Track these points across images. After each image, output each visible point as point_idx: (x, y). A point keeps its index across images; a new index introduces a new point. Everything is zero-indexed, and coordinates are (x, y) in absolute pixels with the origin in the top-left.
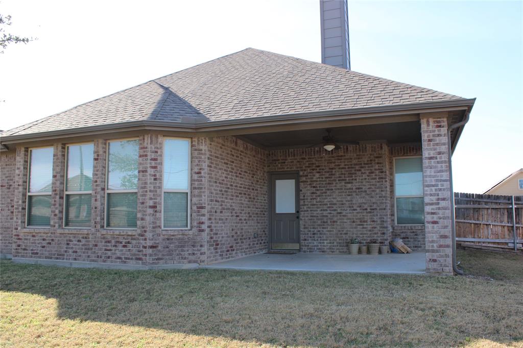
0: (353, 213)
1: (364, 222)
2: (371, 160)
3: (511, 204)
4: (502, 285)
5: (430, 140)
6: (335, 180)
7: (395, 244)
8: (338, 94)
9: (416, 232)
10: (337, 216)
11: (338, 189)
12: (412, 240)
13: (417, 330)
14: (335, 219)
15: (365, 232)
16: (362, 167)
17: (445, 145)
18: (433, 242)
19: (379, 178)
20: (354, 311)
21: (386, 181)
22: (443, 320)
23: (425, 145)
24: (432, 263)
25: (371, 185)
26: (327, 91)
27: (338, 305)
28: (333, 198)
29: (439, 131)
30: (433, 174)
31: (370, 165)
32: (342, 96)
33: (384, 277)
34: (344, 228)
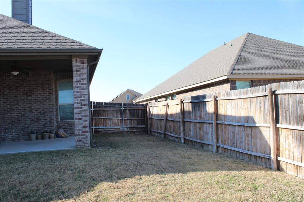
0: (32, 115)
1: (39, 120)
2: (43, 82)
3: (122, 107)
4: (115, 151)
5: (77, 71)
6: (20, 94)
7: (59, 132)
8: (21, 39)
9: (71, 125)
10: (21, 117)
11: (22, 100)
12: (69, 129)
13: (68, 183)
14: (20, 119)
15: (40, 126)
16: (38, 86)
17: (85, 74)
18: (79, 130)
19: (48, 93)
20: (29, 177)
21: (53, 95)
22: (83, 175)
23: (74, 74)
24: (79, 142)
25: (43, 97)
26: (14, 36)
27: (18, 175)
28: (19, 106)
29: (83, 66)
30: (79, 91)
31: (43, 85)
32: (23, 40)
33: (50, 153)
34: (26, 124)
